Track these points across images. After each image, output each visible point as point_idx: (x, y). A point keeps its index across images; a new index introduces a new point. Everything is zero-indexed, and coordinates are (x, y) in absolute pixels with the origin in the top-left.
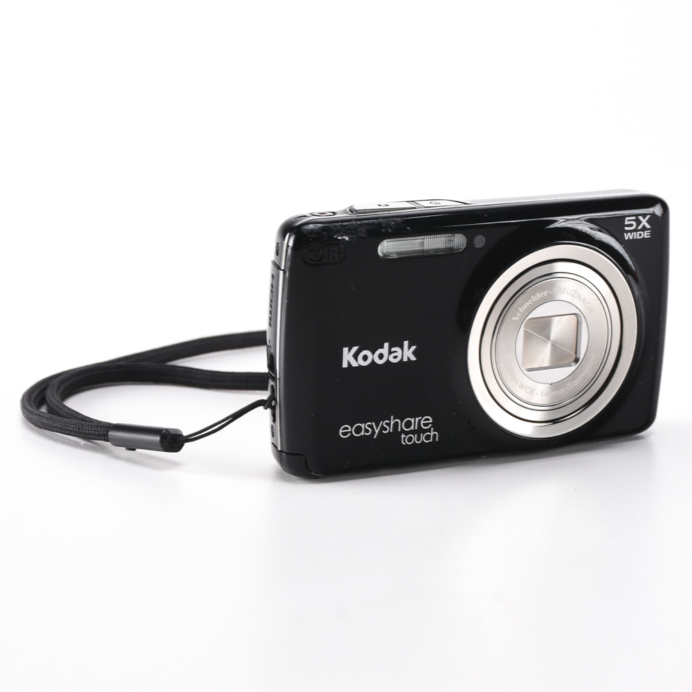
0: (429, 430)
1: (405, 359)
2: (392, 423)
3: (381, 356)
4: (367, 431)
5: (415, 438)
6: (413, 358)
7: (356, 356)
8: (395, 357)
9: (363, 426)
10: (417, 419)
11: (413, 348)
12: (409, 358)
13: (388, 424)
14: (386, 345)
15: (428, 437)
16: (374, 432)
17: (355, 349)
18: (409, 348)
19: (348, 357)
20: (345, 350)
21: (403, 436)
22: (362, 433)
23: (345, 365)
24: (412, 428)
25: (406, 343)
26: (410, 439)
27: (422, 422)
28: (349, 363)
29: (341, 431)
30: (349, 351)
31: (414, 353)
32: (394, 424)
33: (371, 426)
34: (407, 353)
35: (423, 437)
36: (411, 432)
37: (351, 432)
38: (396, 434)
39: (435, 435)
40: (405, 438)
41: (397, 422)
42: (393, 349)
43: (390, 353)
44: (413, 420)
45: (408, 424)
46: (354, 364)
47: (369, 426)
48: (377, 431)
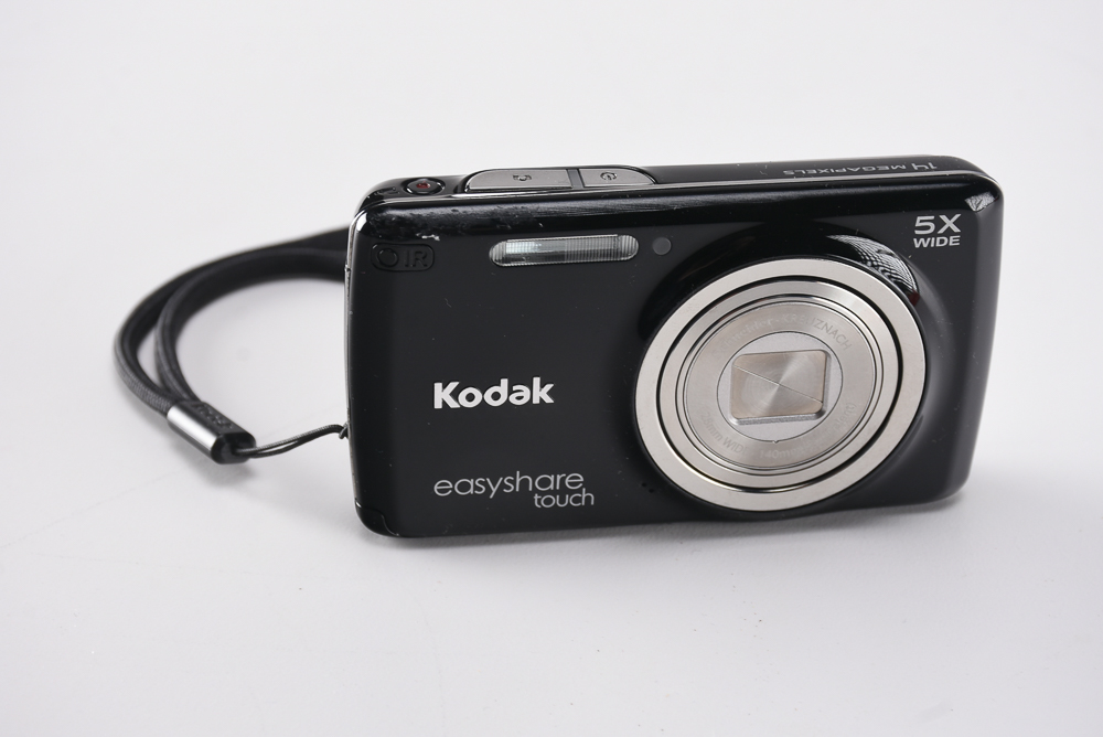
0: (580, 491)
1: (536, 401)
2: (518, 480)
3: (496, 396)
4: (476, 488)
5: (556, 500)
6: (548, 400)
7: (455, 395)
8: (519, 398)
9: (471, 482)
10: (559, 477)
11: (549, 387)
12: (541, 400)
13: (514, 482)
14: (504, 382)
15: (577, 500)
16: (489, 490)
17: (453, 386)
18: (542, 386)
19: (442, 395)
20: (438, 386)
21: (536, 497)
22: (471, 491)
23: (438, 405)
24: (552, 487)
25: (537, 381)
26: (548, 501)
27: (567, 481)
28: (444, 403)
29: (436, 487)
30: (444, 387)
31: (550, 393)
32: (521, 482)
33: (485, 484)
34: (540, 393)
35: (569, 500)
36: (549, 492)
37: (453, 489)
38: (525, 494)
39: (588, 498)
40: (539, 500)
41: (527, 480)
42: (515, 388)
43: (511, 392)
44: (552, 478)
45: (545, 483)
46: (453, 404)
47: (480, 482)
48: (494, 490)
